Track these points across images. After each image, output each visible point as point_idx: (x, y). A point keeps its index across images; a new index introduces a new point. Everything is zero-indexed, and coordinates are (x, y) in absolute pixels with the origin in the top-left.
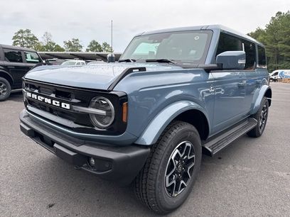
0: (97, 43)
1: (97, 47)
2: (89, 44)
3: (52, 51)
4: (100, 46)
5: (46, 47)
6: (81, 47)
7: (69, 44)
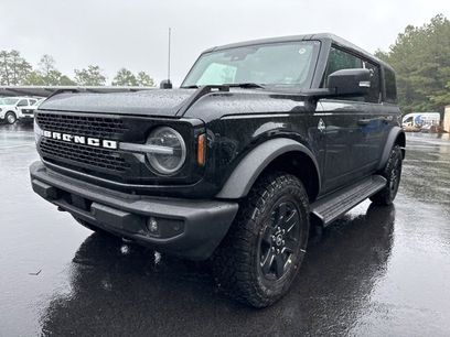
0: (129, 73)
1: (128, 78)
2: (116, 74)
3: (55, 84)
4: (133, 77)
5: (46, 78)
6: (103, 79)
7: (84, 75)
